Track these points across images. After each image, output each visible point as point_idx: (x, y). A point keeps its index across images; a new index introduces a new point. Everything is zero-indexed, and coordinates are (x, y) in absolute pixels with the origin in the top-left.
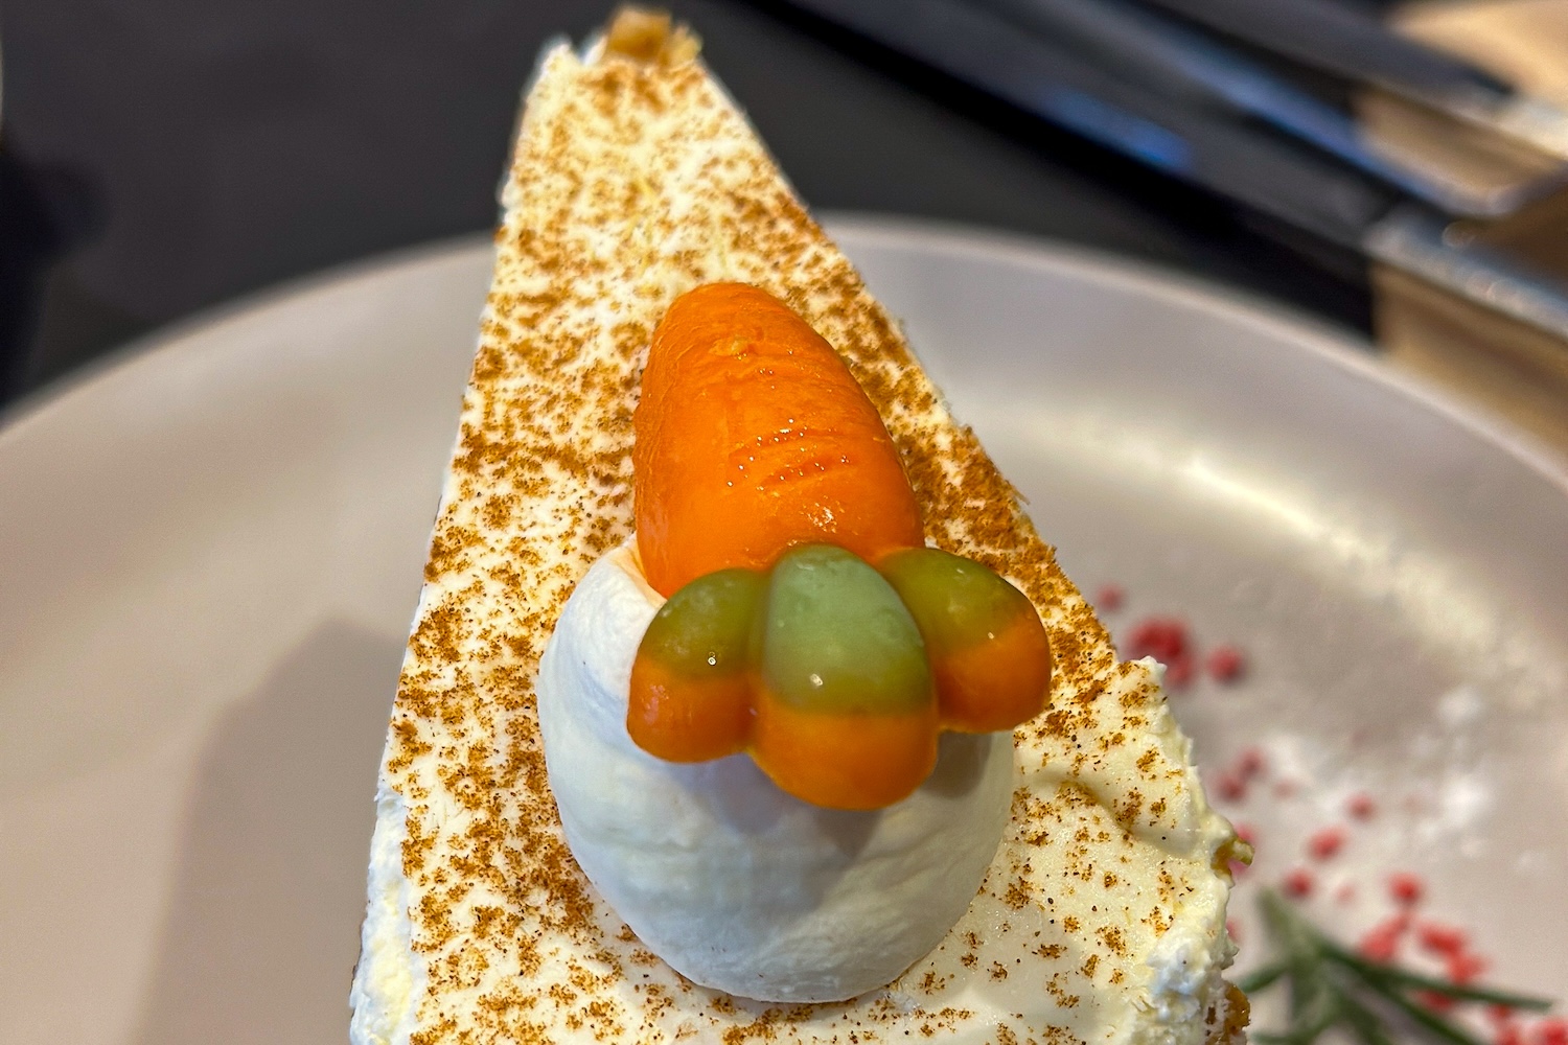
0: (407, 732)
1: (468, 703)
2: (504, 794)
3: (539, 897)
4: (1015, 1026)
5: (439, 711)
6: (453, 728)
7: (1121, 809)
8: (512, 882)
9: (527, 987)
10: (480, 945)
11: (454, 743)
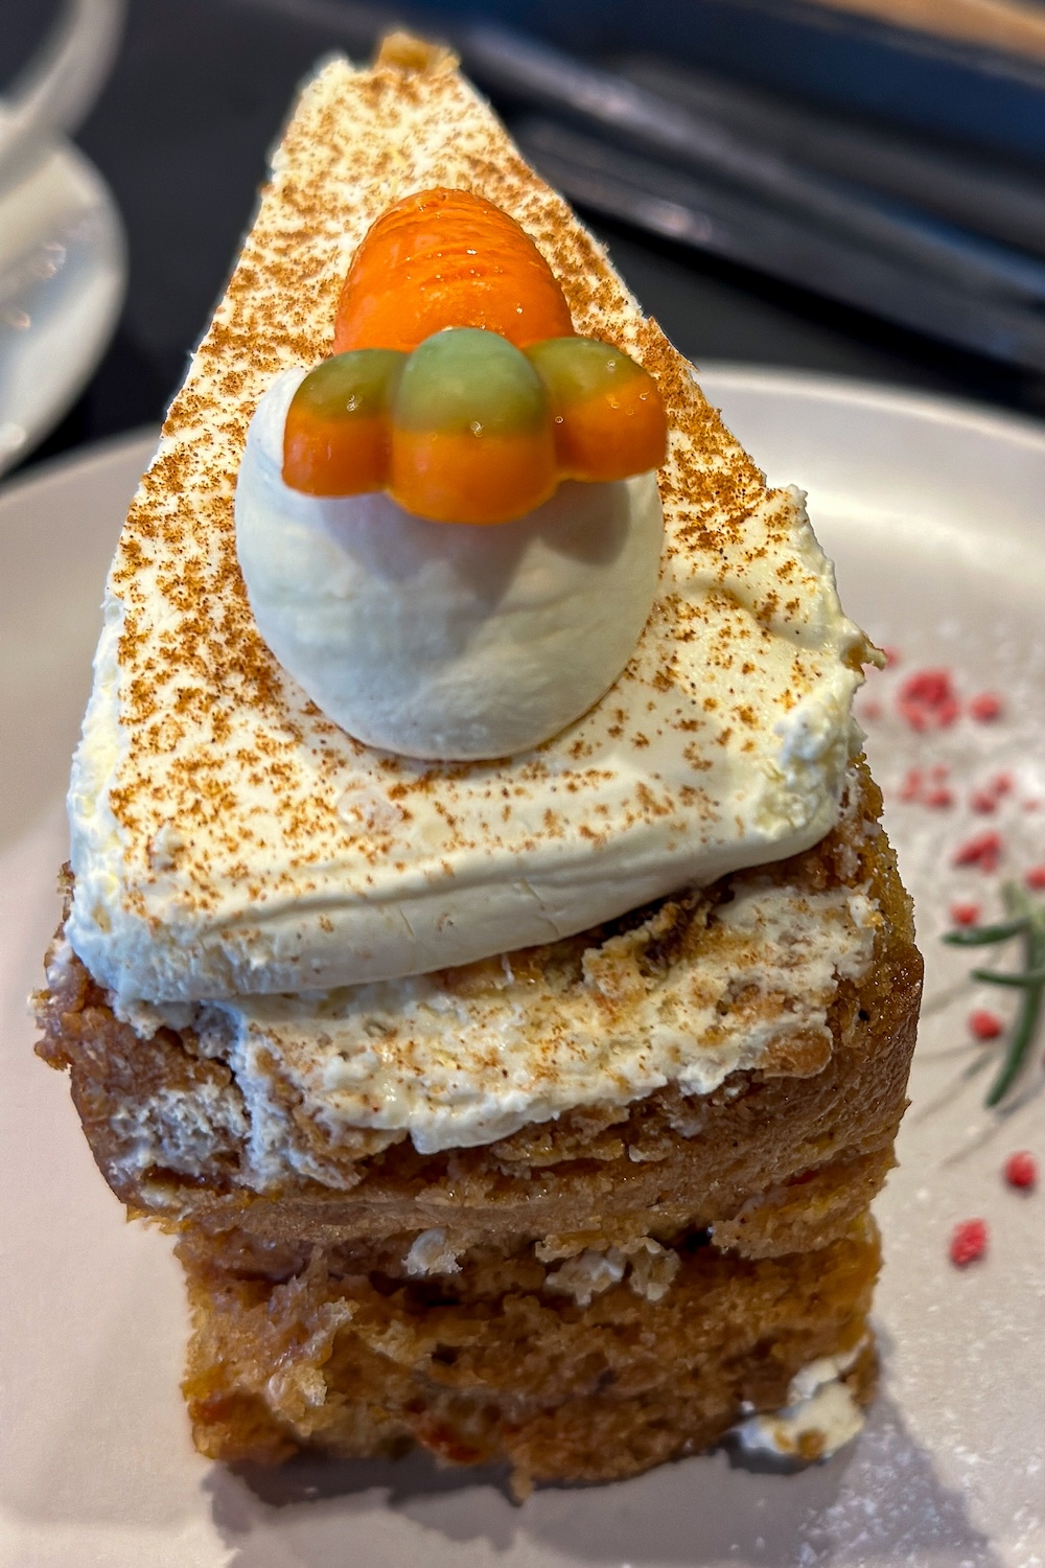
0: (132, 550)
1: (188, 526)
2: (212, 598)
3: (235, 680)
4: (651, 784)
5: (161, 532)
6: (172, 546)
7: (760, 608)
8: (212, 668)
9: (217, 752)
10: (178, 718)
11: (173, 558)
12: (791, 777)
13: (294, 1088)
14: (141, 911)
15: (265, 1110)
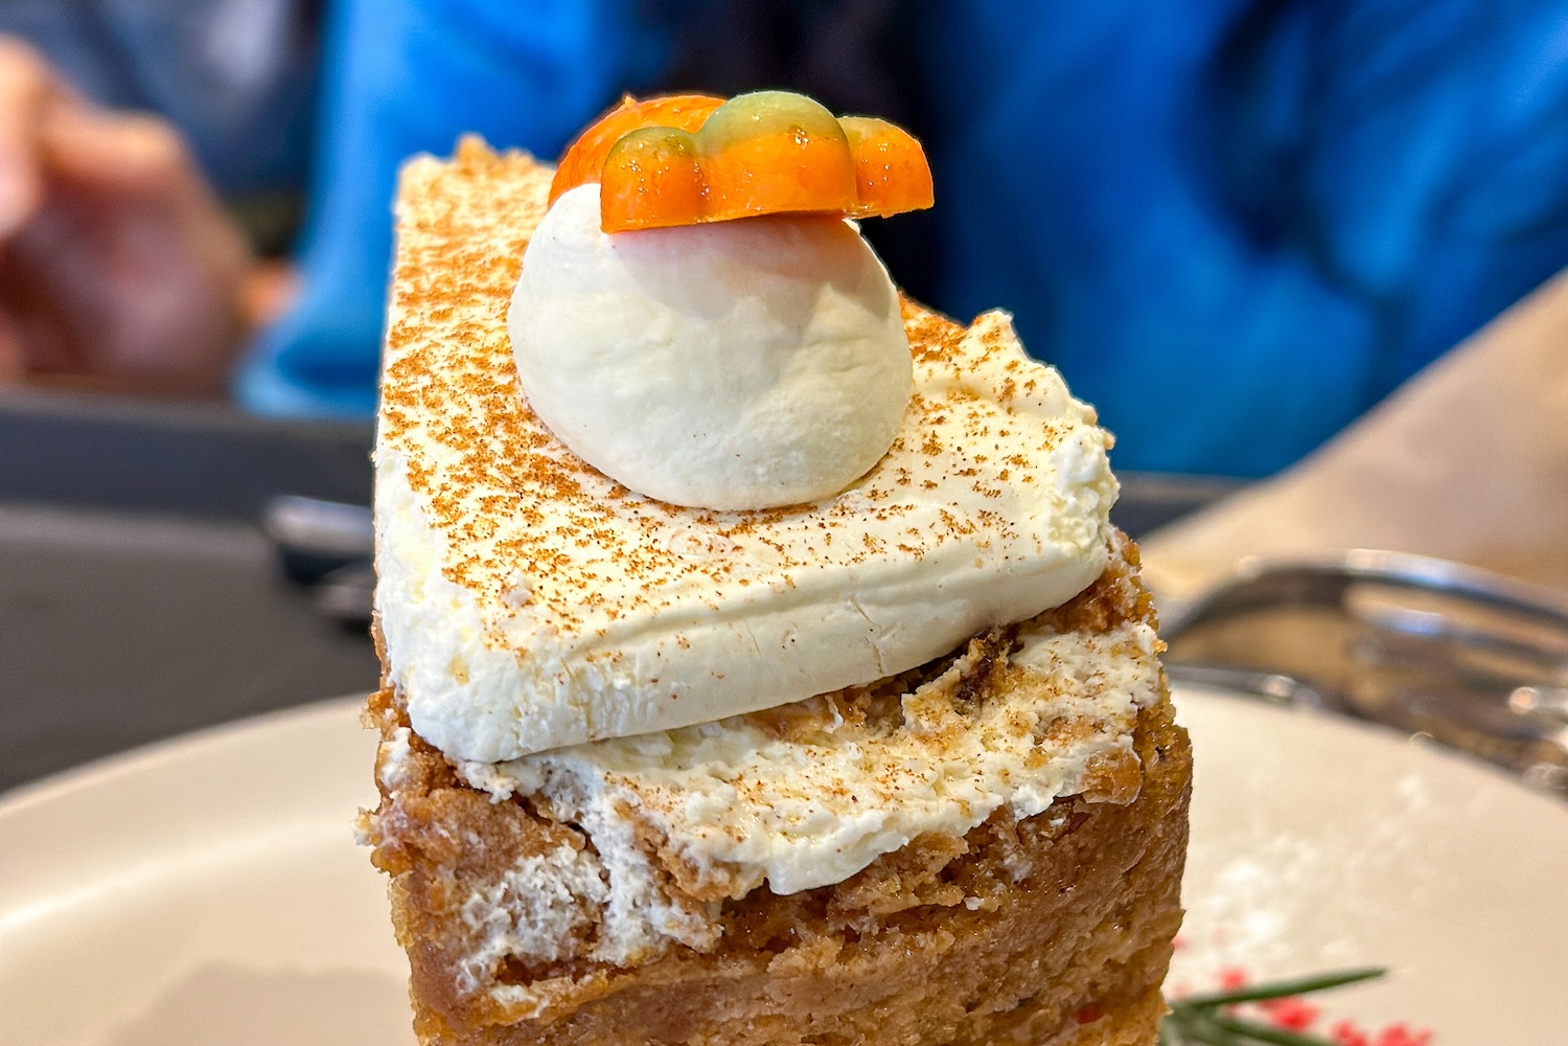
0: (396, 418)
1: (445, 395)
2: (487, 439)
3: (531, 485)
4: (951, 511)
5: (421, 401)
6: (434, 410)
7: (1000, 392)
8: (508, 481)
9: (534, 532)
10: (489, 516)
11: (438, 418)
12: (1071, 500)
13: (656, 830)
14: (505, 645)
15: (626, 863)
